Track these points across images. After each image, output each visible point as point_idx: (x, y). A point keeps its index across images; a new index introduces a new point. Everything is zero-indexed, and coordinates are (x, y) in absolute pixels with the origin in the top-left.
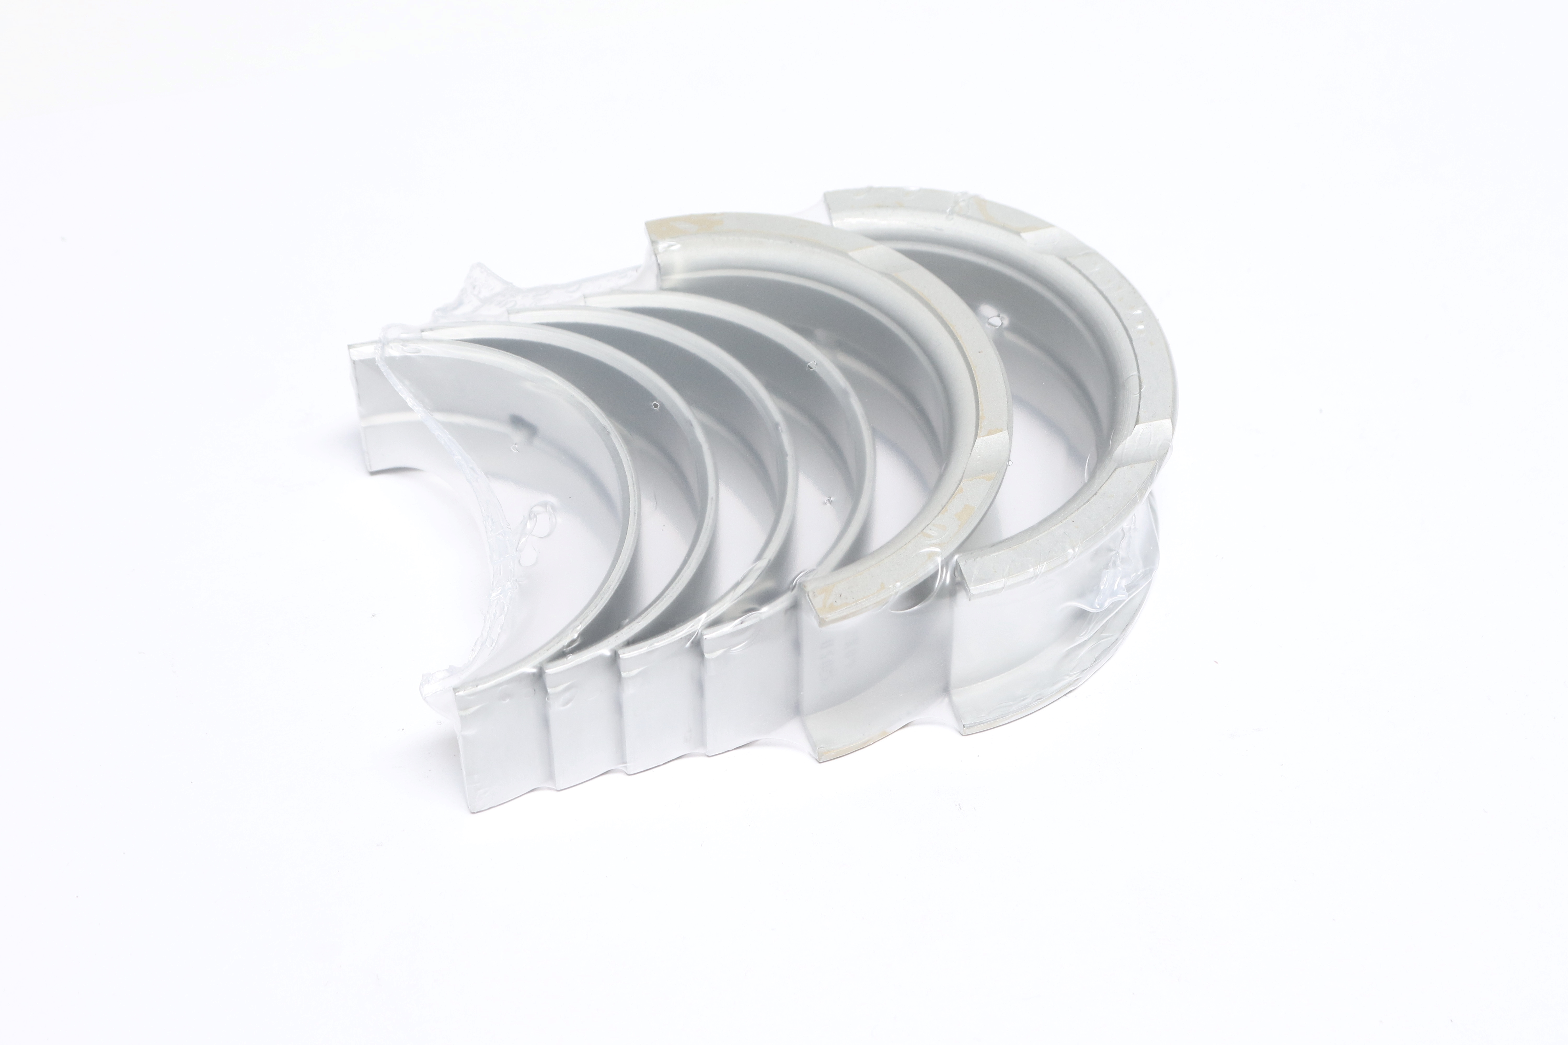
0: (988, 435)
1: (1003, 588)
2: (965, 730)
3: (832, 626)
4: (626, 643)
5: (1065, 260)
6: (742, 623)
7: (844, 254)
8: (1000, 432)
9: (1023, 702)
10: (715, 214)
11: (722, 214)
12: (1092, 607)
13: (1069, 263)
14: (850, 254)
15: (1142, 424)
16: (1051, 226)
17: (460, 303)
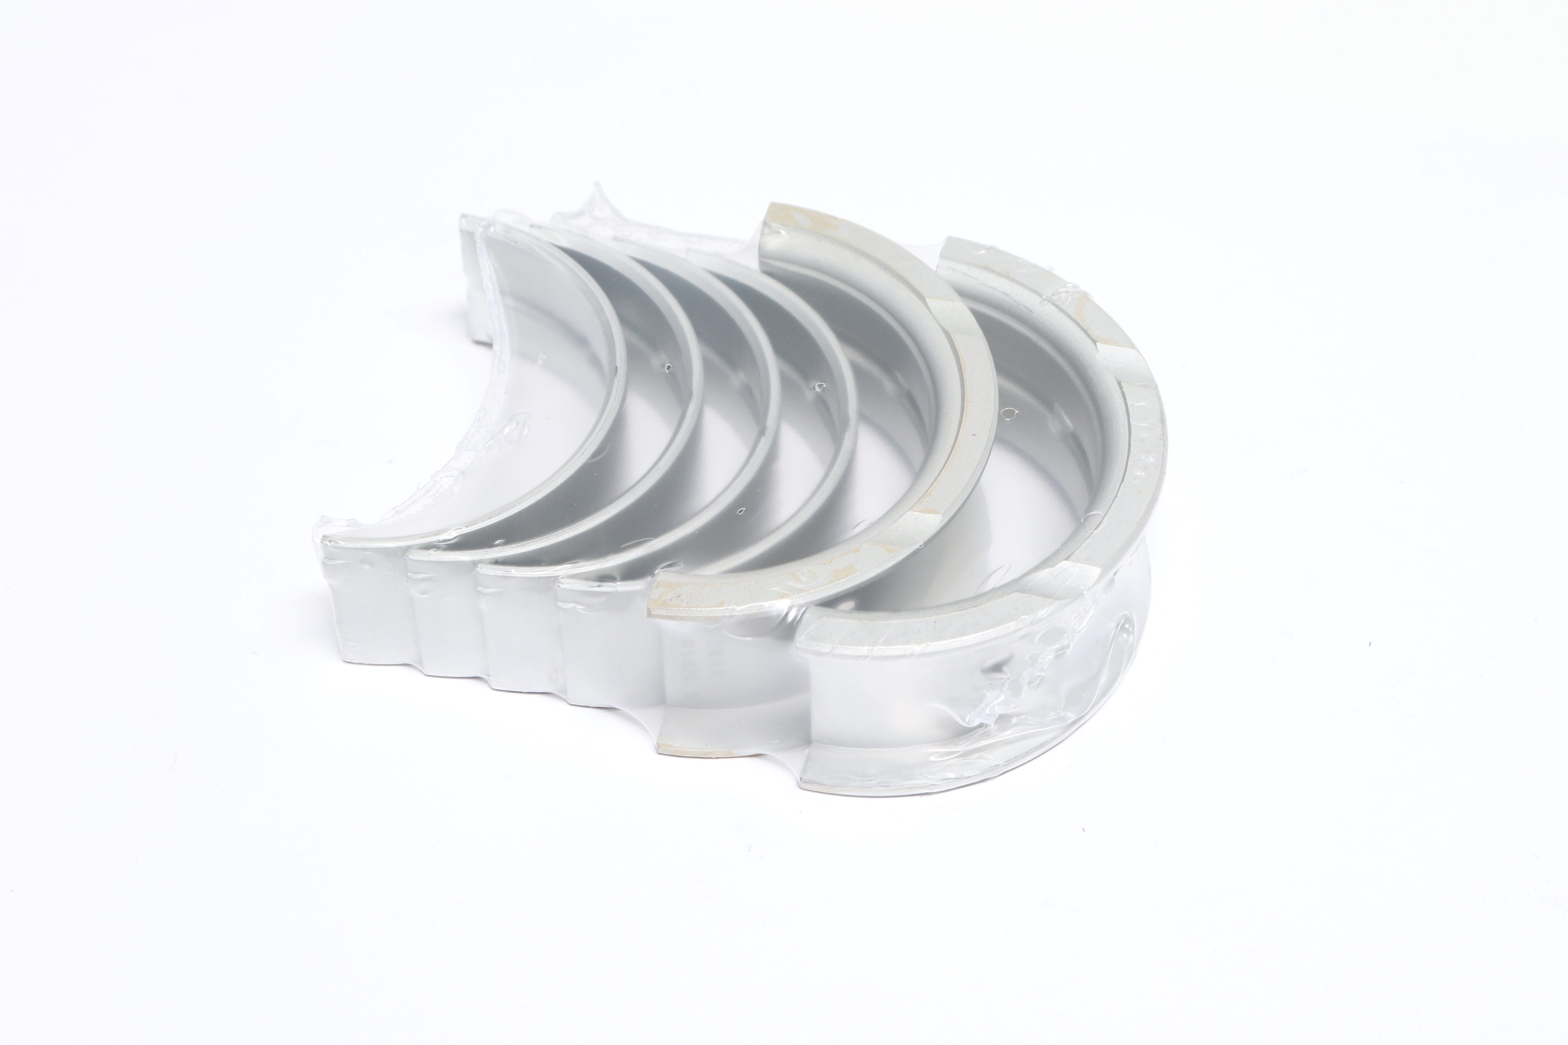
0: (920, 512)
1: (828, 654)
2: (804, 784)
3: (657, 620)
4: (494, 561)
5: (1119, 384)
6: (598, 587)
7: (922, 298)
8: (935, 514)
9: (868, 783)
10: (836, 218)
11: (843, 221)
12: (963, 719)
13: (1121, 387)
14: (927, 300)
15: (1070, 562)
16: (1133, 347)
17: (580, 214)
